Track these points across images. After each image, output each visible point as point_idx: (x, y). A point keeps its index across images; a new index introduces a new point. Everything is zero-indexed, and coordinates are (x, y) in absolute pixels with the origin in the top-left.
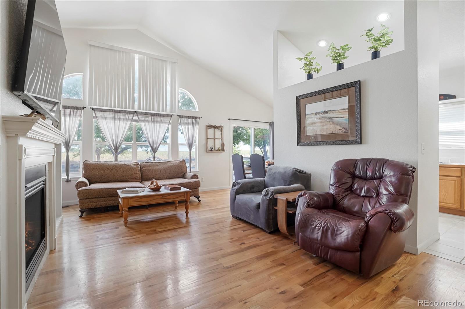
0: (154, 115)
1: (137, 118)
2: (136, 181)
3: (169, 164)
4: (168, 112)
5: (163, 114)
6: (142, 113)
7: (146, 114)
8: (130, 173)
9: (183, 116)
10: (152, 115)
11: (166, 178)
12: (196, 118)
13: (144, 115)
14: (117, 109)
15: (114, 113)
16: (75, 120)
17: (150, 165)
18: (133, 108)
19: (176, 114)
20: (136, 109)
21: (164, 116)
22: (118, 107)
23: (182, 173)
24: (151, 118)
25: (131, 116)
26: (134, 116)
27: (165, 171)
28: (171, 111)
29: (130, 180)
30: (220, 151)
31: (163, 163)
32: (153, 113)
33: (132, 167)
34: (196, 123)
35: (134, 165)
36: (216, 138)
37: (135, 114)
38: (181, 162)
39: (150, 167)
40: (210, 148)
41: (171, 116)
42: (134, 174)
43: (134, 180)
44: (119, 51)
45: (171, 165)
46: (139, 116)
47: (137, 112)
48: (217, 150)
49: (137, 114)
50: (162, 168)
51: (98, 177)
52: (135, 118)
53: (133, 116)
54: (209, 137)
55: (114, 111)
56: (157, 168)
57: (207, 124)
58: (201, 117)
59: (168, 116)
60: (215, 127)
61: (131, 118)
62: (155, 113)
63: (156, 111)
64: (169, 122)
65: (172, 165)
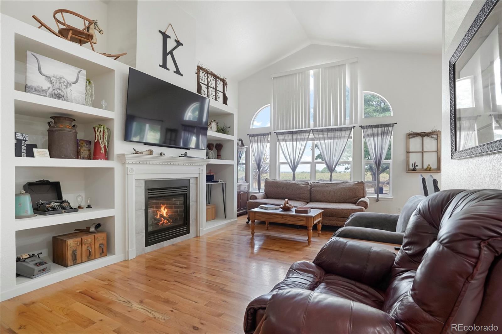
0: (330, 130)
1: (313, 136)
2: (303, 200)
3: (341, 186)
4: (347, 124)
5: (341, 128)
6: (317, 131)
7: (322, 130)
8: (298, 192)
9: (366, 126)
10: (328, 130)
11: (334, 201)
12: (388, 126)
13: (320, 131)
14: (294, 130)
15: (292, 134)
16: (264, 144)
17: (320, 185)
18: (309, 126)
19: (357, 125)
20: (312, 127)
21: (342, 130)
22: (296, 128)
23: (356, 198)
24: (327, 134)
25: (307, 134)
26: (310, 134)
27: (335, 193)
28: (351, 123)
29: (297, 199)
30: (430, 170)
31: (334, 184)
32: (329, 128)
33: (301, 187)
34: (387, 133)
35: (304, 184)
36: (425, 150)
37: (311, 132)
38: (356, 183)
39: (320, 187)
40: (412, 166)
41: (350, 129)
42: (302, 193)
43: (301, 200)
44: (296, 74)
45: (343, 187)
46: (314, 134)
47: (312, 130)
48: (426, 170)
49: (313, 132)
50: (332, 189)
51: (272, 193)
52: (311, 136)
53: (308, 135)
54: (411, 150)
55: (292, 133)
56: (327, 189)
57: (408, 132)
58: (396, 123)
59: (347, 129)
60: (423, 135)
61: (307, 137)
62: (331, 129)
63: (333, 126)
64: (348, 135)
65: (345, 187)
